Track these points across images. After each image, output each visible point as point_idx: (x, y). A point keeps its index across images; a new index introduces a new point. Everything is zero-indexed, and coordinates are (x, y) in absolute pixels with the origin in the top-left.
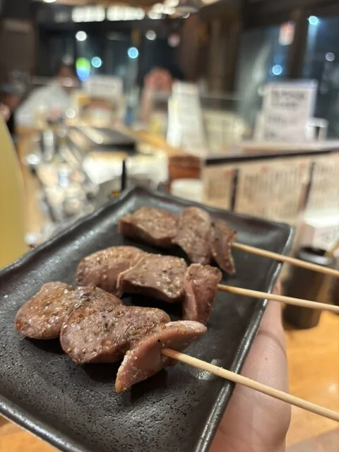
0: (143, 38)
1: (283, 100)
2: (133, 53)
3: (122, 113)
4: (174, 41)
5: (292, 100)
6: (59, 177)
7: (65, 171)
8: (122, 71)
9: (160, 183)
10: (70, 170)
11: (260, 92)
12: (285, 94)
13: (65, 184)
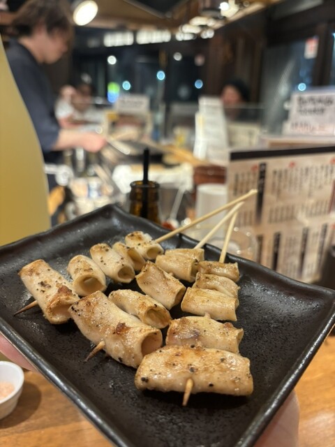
0: (170, 58)
1: (310, 106)
2: (161, 76)
3: (149, 128)
4: (199, 61)
5: (320, 106)
6: (89, 189)
7: (94, 183)
8: (150, 90)
9: (186, 191)
10: (99, 182)
11: (286, 106)
12: (312, 100)
13: (94, 194)
